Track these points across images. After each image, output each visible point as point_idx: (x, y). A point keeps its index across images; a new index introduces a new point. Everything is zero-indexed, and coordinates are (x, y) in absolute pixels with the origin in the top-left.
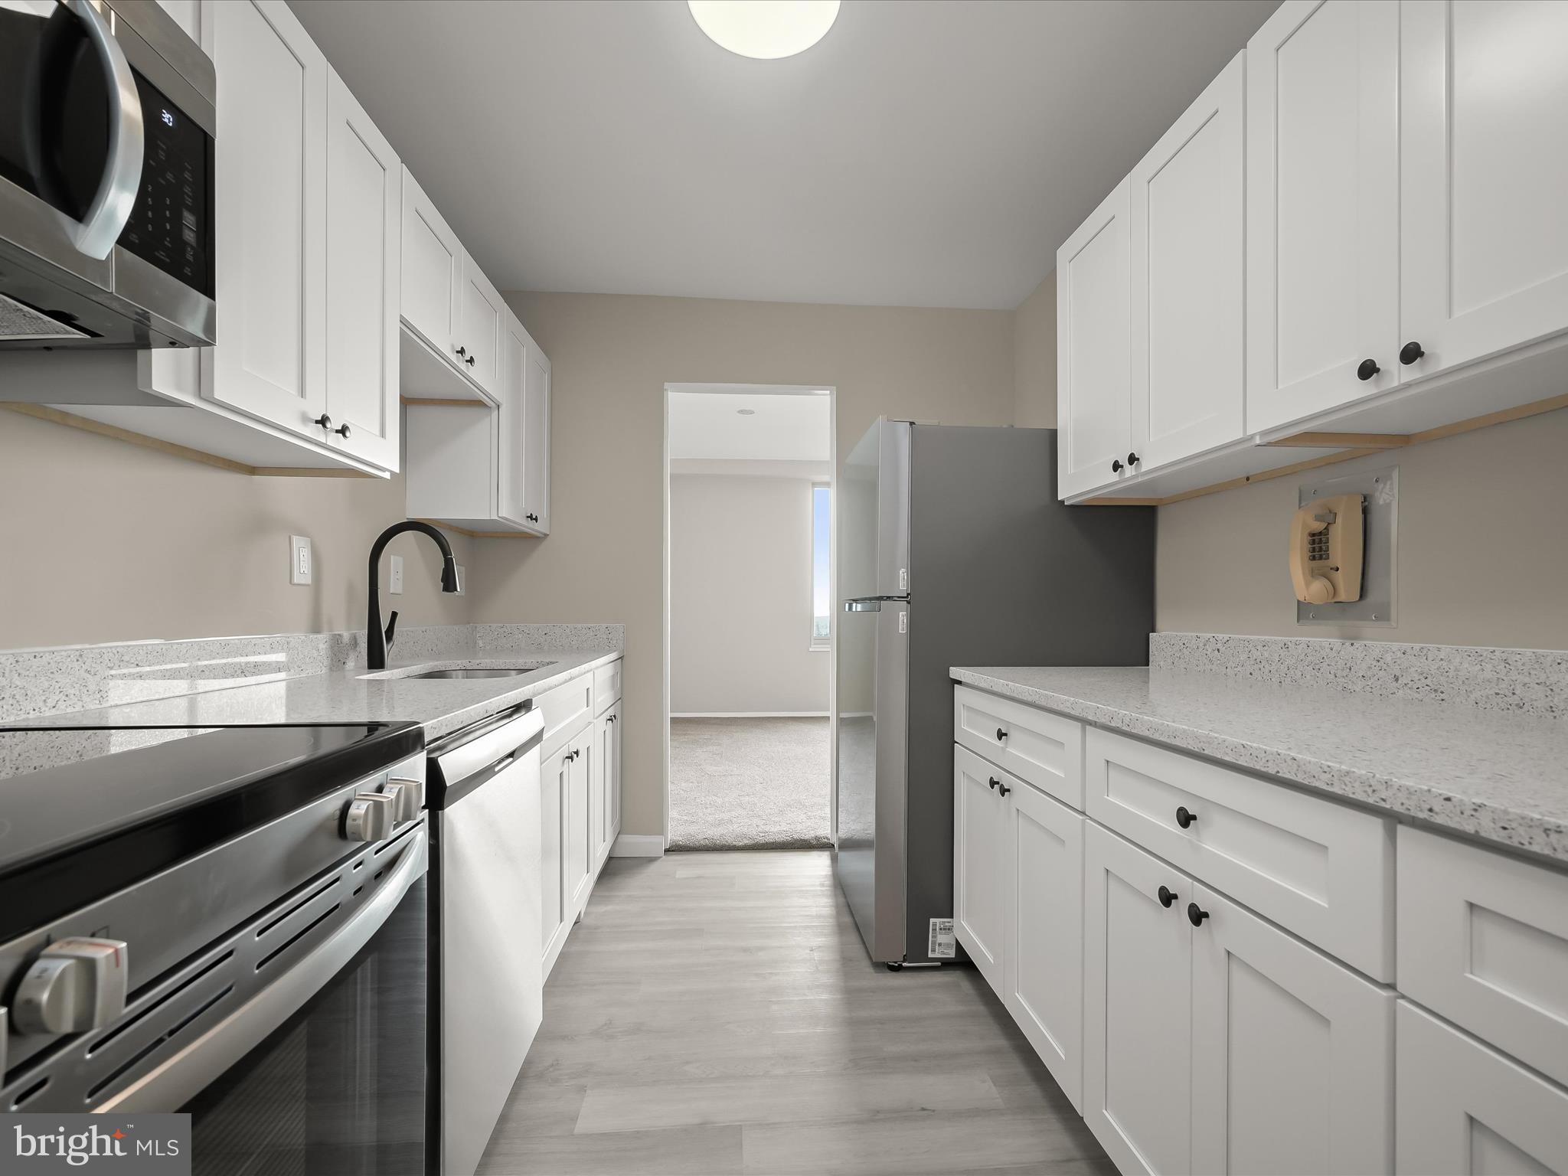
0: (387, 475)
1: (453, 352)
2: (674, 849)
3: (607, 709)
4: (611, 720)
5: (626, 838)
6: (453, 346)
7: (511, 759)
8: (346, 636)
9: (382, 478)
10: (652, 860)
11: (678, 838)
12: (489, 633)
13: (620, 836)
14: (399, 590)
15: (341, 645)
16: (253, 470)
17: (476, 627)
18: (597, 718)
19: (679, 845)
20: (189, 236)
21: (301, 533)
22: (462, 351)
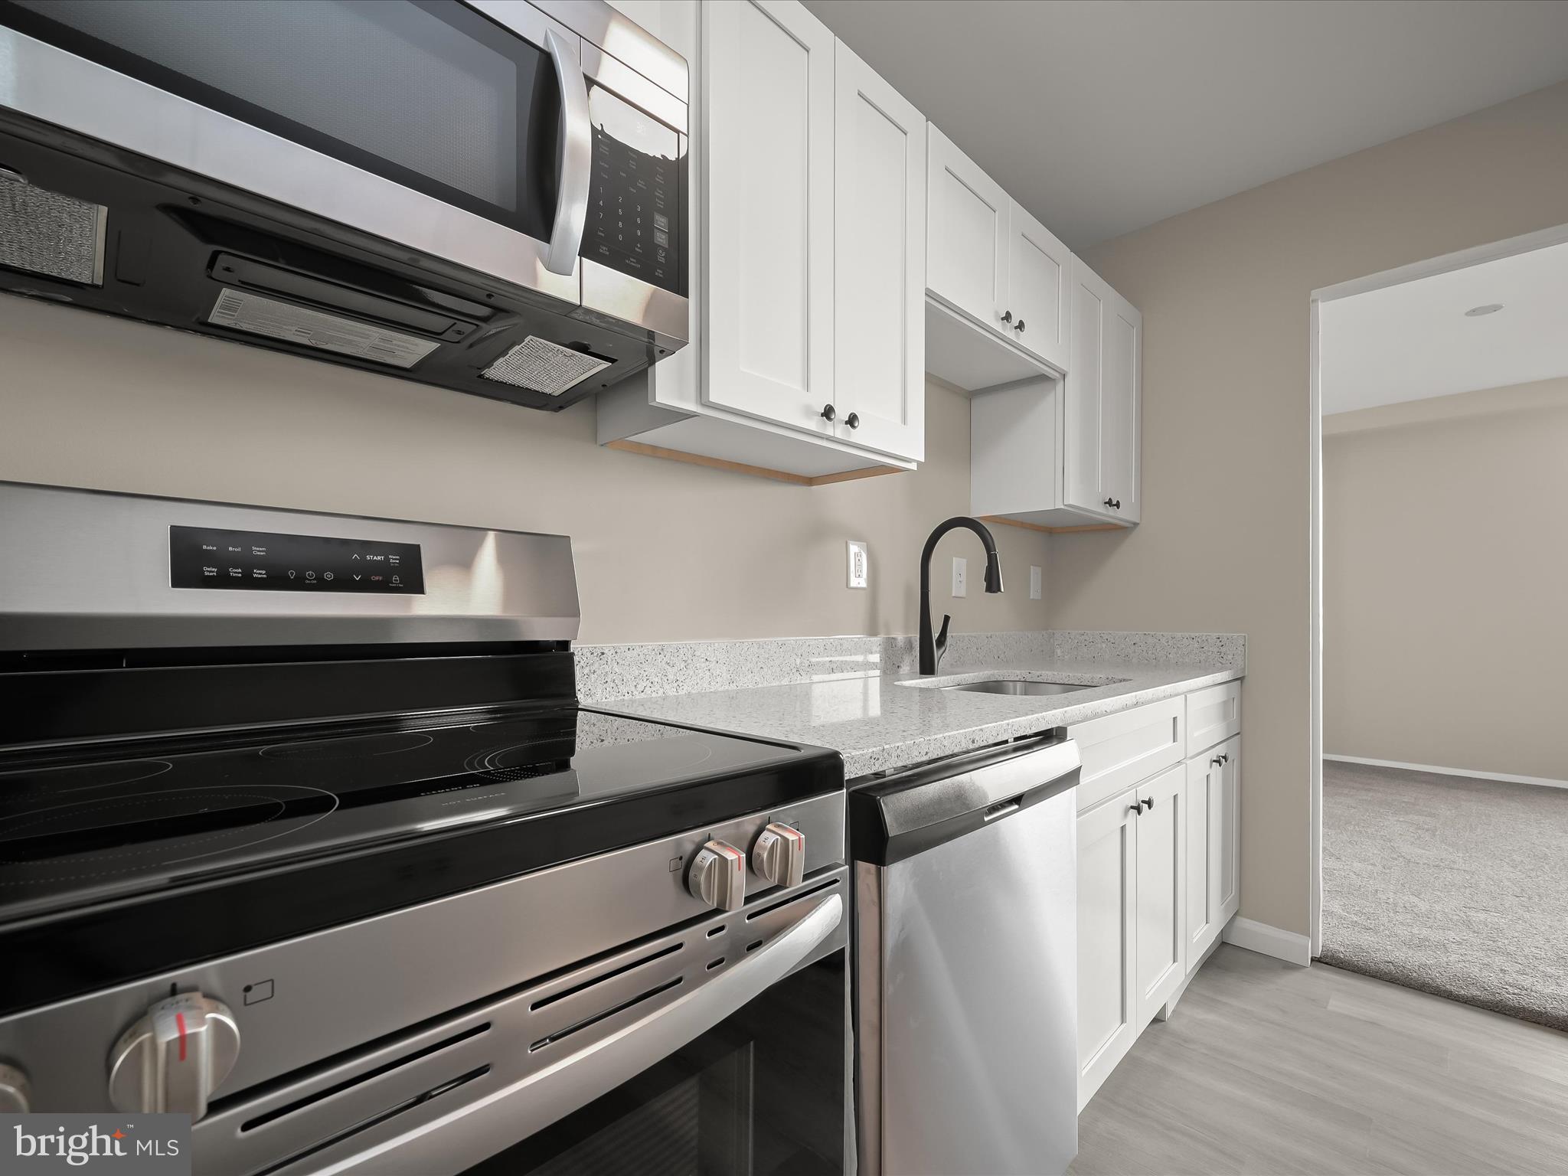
0: (913, 466)
1: (997, 320)
2: (1326, 961)
3: (1213, 747)
4: (1218, 762)
5: (1245, 923)
6: (997, 313)
7: (1016, 807)
8: (900, 637)
9: (908, 470)
10: (1289, 967)
11: (1337, 947)
12: (1068, 641)
13: (1239, 918)
14: (963, 593)
15: (896, 648)
16: (810, 481)
17: (1054, 634)
18: (1192, 758)
19: (1339, 958)
20: (661, 239)
21: (858, 538)
22: (1008, 317)
